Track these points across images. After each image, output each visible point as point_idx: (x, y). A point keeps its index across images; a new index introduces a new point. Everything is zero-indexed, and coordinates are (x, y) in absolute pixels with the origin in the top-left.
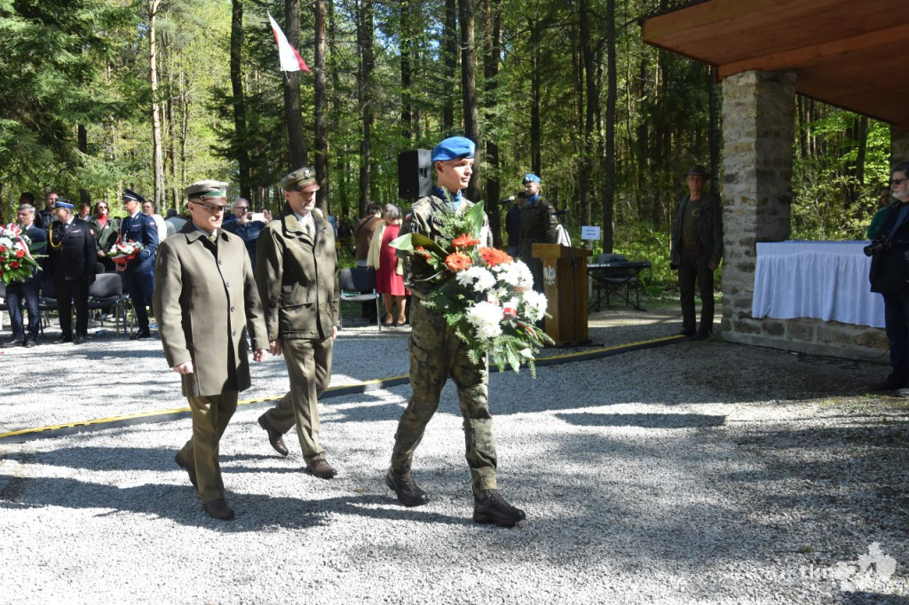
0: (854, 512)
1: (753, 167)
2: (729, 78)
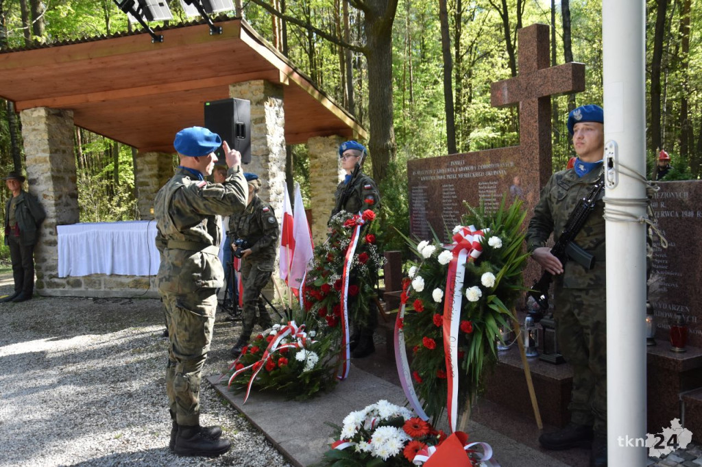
1: (49, 174)
2: (25, 111)
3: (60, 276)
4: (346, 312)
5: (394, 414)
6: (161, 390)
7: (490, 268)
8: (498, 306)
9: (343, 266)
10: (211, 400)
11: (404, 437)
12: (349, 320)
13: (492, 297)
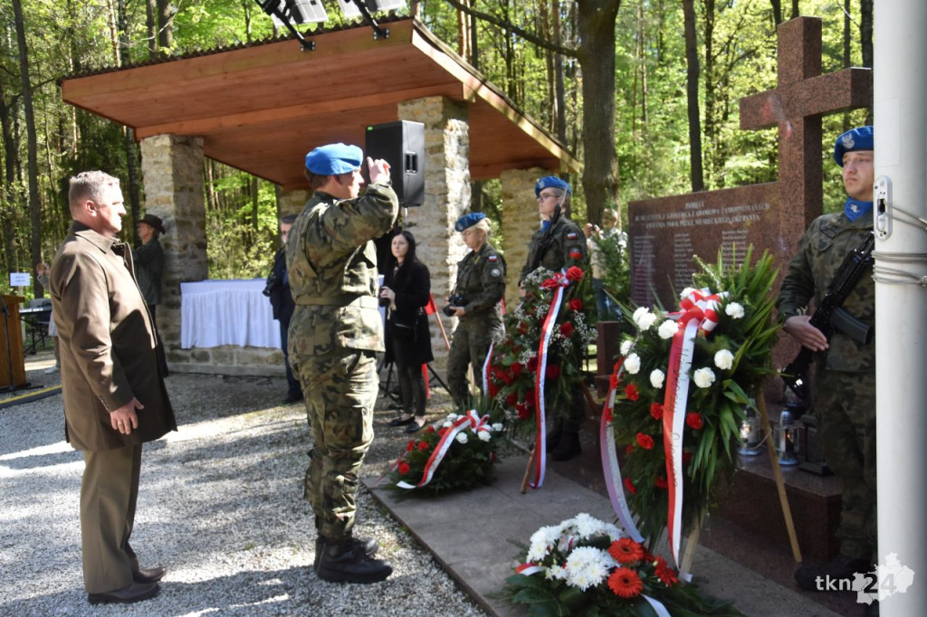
0: (284, 505)
1: (173, 218)
2: (146, 139)
3: (183, 347)
4: (542, 400)
5: (597, 532)
7: (726, 344)
8: (736, 394)
9: (540, 340)
10: (367, 508)
11: (609, 561)
12: (546, 410)
13: (728, 383)
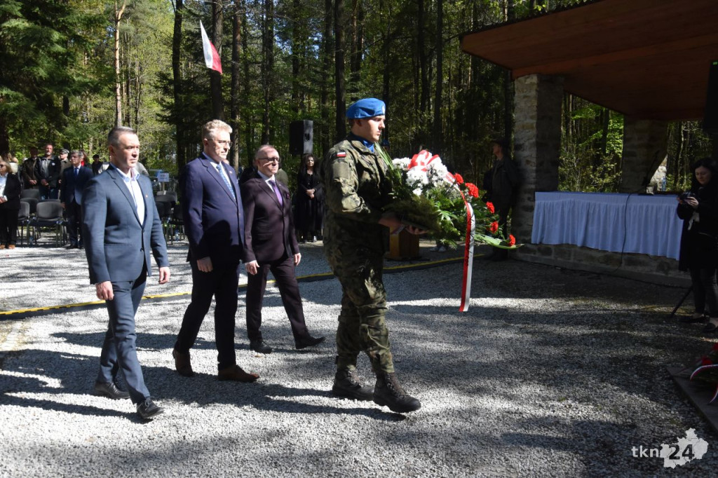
1: (534, 140)
2: (519, 78)
3: (533, 242)
6: (613, 369)
